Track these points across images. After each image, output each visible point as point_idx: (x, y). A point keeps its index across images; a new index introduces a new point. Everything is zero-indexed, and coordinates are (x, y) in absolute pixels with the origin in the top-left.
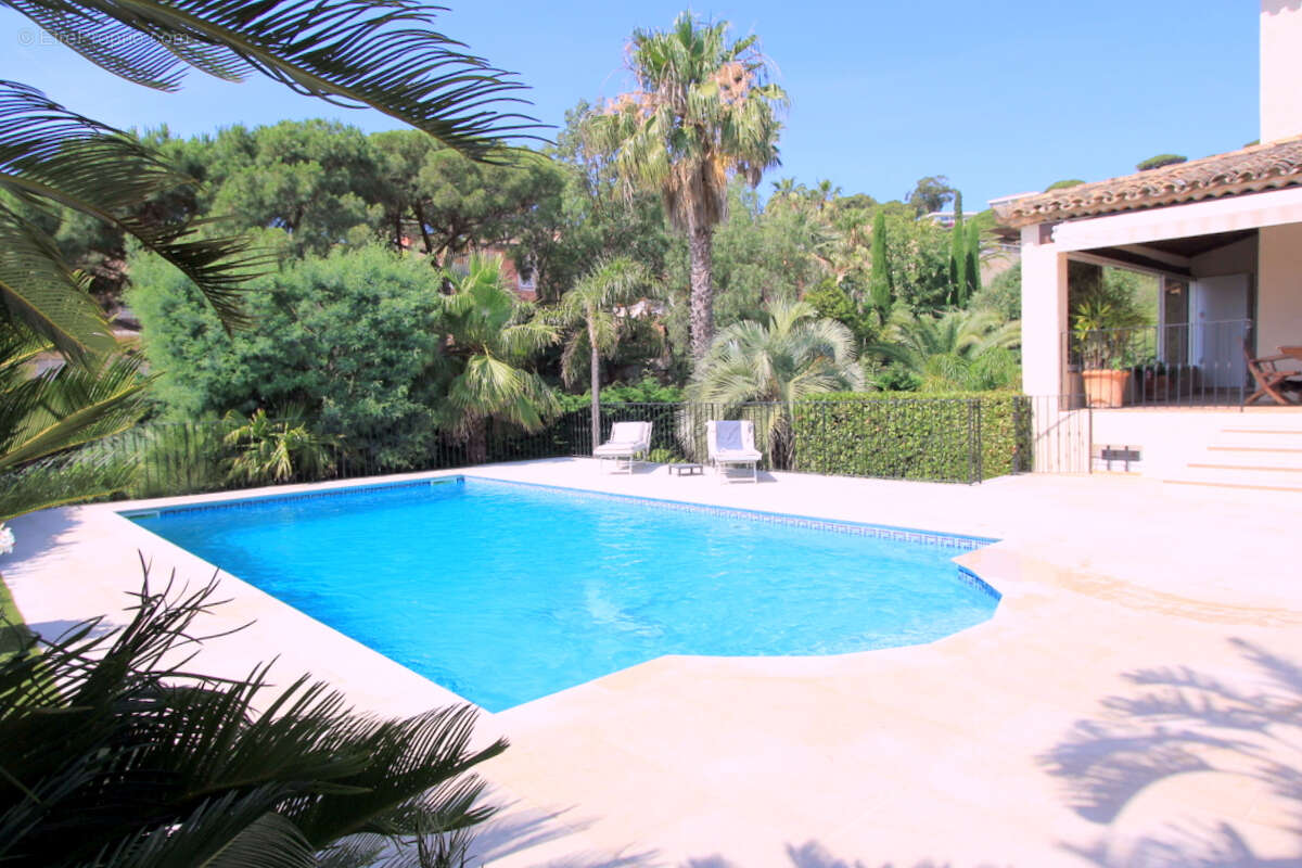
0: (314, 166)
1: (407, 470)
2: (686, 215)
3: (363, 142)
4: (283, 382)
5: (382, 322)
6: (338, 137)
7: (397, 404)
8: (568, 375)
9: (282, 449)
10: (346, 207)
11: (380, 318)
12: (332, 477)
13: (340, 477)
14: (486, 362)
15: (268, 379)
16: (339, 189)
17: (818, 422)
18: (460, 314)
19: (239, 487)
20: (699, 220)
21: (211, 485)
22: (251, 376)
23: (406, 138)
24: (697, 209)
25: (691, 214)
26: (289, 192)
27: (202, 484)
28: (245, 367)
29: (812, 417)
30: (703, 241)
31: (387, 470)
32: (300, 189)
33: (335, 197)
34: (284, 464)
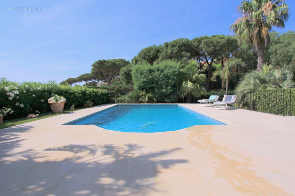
0: (177, 47)
1: (170, 103)
2: (255, 45)
3: (188, 41)
4: (150, 86)
5: (165, 75)
6: (184, 41)
7: (168, 90)
8: (223, 86)
9: (147, 97)
10: (183, 54)
11: (165, 74)
12: (156, 103)
13: (157, 103)
14: (187, 82)
15: (147, 85)
16: (182, 51)
17: (261, 97)
18: (185, 73)
19: (141, 103)
20: (259, 46)
21: (136, 102)
22: (144, 84)
23: (199, 39)
24: (258, 43)
25: (256, 44)
26: (172, 53)
27: (135, 102)
28: (143, 83)
29: (259, 96)
30: (261, 51)
31: (167, 103)
32: (174, 52)
33: (181, 52)
34: (147, 100)
